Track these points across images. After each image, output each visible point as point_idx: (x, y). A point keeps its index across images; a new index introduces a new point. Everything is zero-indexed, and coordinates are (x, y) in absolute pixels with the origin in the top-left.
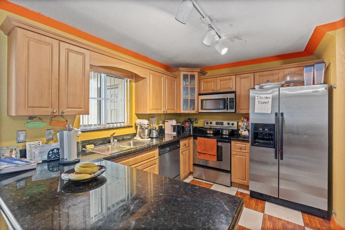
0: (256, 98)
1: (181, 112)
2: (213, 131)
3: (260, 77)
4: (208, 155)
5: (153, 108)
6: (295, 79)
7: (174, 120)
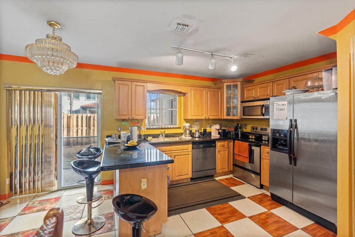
0: (275, 105)
1: (224, 118)
2: (255, 136)
3: (295, 82)
4: (243, 157)
5: (194, 115)
6: (317, 84)
7: (218, 125)
